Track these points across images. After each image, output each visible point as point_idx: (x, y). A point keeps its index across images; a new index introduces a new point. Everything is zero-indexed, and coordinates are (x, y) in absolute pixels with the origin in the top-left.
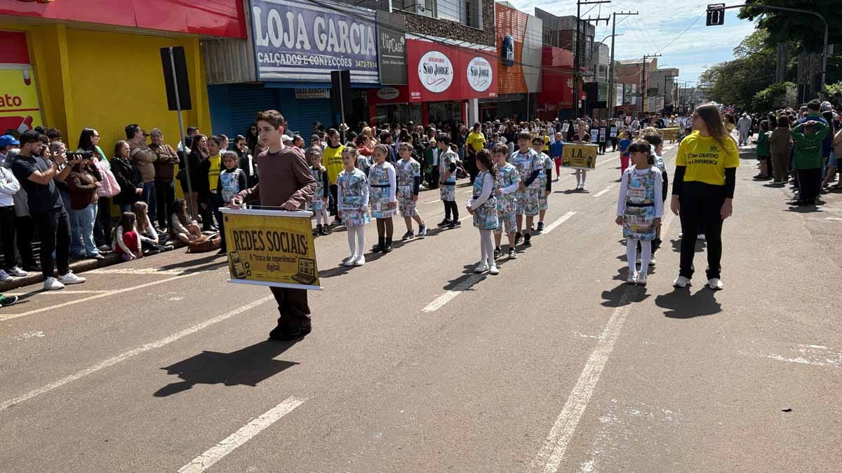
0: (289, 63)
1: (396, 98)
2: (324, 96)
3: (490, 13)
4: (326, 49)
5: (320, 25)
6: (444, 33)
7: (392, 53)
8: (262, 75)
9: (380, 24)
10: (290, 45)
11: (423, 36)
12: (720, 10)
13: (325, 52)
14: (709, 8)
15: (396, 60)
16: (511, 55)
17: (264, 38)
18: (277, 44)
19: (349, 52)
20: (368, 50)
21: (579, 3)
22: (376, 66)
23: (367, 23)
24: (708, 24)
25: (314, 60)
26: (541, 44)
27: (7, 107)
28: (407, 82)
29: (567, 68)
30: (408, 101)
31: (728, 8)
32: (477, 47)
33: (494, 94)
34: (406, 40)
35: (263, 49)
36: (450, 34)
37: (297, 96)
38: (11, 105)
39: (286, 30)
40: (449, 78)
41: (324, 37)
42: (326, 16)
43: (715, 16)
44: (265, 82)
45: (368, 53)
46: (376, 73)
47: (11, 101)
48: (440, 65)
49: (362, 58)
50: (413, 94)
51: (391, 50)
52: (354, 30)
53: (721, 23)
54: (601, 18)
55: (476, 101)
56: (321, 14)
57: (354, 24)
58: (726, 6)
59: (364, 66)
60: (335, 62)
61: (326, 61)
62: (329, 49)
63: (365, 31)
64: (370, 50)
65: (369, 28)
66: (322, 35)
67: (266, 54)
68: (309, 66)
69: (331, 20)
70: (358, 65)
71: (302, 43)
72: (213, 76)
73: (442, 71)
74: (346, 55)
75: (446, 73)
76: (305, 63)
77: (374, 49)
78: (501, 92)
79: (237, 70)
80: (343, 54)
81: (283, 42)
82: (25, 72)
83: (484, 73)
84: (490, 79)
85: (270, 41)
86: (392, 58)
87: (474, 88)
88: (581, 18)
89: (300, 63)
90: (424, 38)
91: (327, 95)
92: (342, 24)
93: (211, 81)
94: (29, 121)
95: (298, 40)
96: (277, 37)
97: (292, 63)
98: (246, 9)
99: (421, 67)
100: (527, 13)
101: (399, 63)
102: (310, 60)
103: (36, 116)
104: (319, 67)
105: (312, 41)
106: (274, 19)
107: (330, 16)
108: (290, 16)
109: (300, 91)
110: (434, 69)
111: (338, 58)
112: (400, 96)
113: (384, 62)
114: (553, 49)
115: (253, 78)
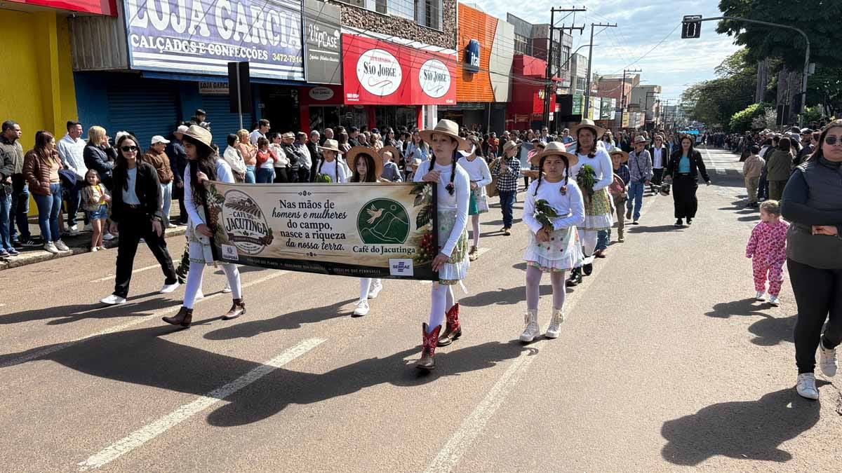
0: (178, 51)
1: (331, 99)
3: (452, 13)
4: (232, 37)
5: (224, 9)
6: (394, 31)
7: (322, 48)
8: (136, 64)
9: (307, 14)
10: (179, 29)
11: (362, 31)
12: (697, 22)
13: (231, 41)
14: (685, 19)
15: (328, 56)
16: (476, 61)
17: (141, 18)
18: (161, 26)
19: (264, 42)
20: (292, 43)
21: (553, 10)
22: (301, 61)
23: (289, 13)
24: (684, 36)
25: (216, 49)
26: (513, 51)
28: (342, 82)
29: (538, 78)
30: (343, 103)
31: (705, 20)
32: (433, 49)
33: (451, 101)
34: (342, 35)
35: (139, 31)
36: (402, 33)
37: (201, 91)
39: (174, 11)
40: (396, 81)
41: (229, 24)
43: (691, 28)
44: (142, 71)
45: (290, 46)
46: (300, 69)
48: (384, 65)
49: (283, 51)
50: (349, 95)
51: (321, 44)
52: (273, 19)
53: (697, 36)
54: (575, 27)
55: (434, 108)
57: (273, 11)
58: (703, 18)
59: (285, 60)
60: (244, 53)
61: (231, 52)
62: (237, 37)
63: (288, 22)
64: (294, 44)
65: (294, 19)
66: (227, 21)
67: (143, 37)
68: (207, 56)
69: (240, 4)
70: (277, 58)
71: (197, 28)
72: (81, 60)
73: (389, 72)
74: (260, 47)
75: (393, 74)
76: (201, 51)
77: (299, 42)
78: (460, 100)
79: (107, 55)
80: (255, 45)
81: (170, 26)
83: (440, 78)
85: (149, 22)
86: (323, 54)
87: (427, 92)
88: (555, 26)
89: (193, 52)
90: (363, 33)
92: (255, 10)
93: (78, 67)
95: (193, 24)
96: (160, 18)
97: (182, 50)
99: (360, 66)
100: (497, 17)
101: (331, 60)
102: (209, 49)
104: (221, 57)
105: (213, 26)
109: (205, 85)
111: (248, 49)
112: (334, 97)
113: (313, 58)
114: (526, 57)
115: (125, 65)
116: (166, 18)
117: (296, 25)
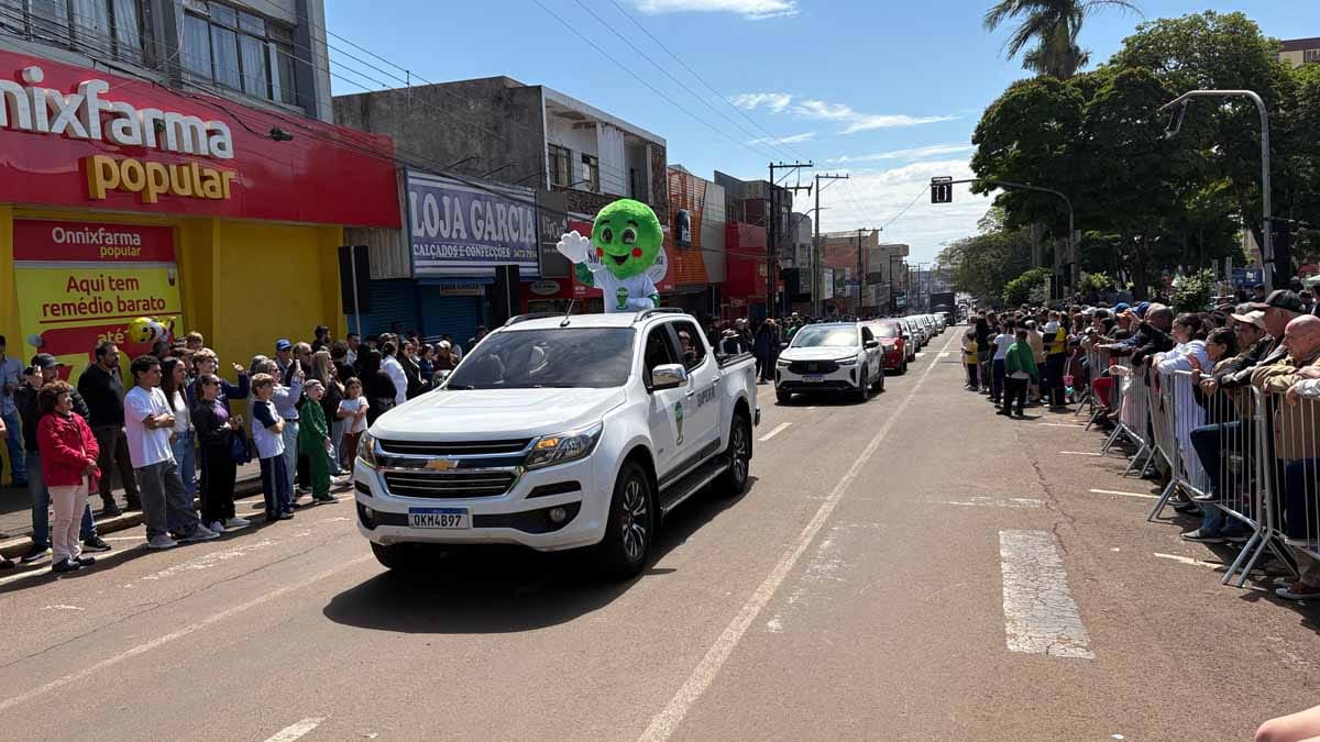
0: (444, 255)
1: (559, 292)
2: (478, 294)
3: (662, 183)
4: (483, 237)
5: (477, 209)
7: (553, 240)
8: (417, 271)
9: (540, 207)
10: (446, 234)
11: (586, 217)
12: (947, 184)
13: (482, 241)
14: (934, 182)
16: (687, 235)
17: (420, 227)
18: (433, 233)
19: (507, 240)
20: (529, 237)
21: (772, 167)
22: (536, 256)
23: (525, 206)
24: (934, 201)
25: (474, 251)
26: (723, 220)
27: (151, 311)
28: (570, 274)
29: (757, 250)
30: (572, 297)
31: (956, 182)
33: (670, 287)
34: (568, 223)
35: (420, 241)
38: (155, 309)
39: (442, 217)
41: (481, 223)
42: (483, 198)
43: (941, 191)
44: (421, 279)
45: (527, 240)
46: (536, 264)
47: (155, 304)
49: (522, 246)
50: (577, 289)
51: (552, 235)
52: (513, 215)
53: (949, 200)
54: (800, 186)
56: (478, 197)
57: (512, 207)
58: (954, 180)
59: (523, 256)
60: (492, 252)
61: (483, 252)
62: (486, 238)
63: (525, 215)
64: (530, 237)
65: (529, 212)
66: (480, 221)
67: (421, 246)
68: (466, 258)
69: (488, 203)
70: (517, 255)
71: (458, 231)
74: (504, 244)
76: (461, 254)
77: (534, 235)
78: (679, 283)
79: (386, 264)
80: (501, 243)
81: (439, 232)
82: (171, 271)
84: (664, 267)
85: (426, 231)
88: (776, 185)
89: (456, 255)
90: (586, 220)
91: (481, 291)
92: (500, 207)
95: (455, 229)
96: (433, 226)
97: (448, 255)
98: (401, 195)
100: (705, 178)
102: (467, 251)
103: (178, 319)
104: (474, 259)
105: (469, 228)
106: (430, 205)
107: (487, 199)
108: (446, 200)
109: (447, 287)
111: (496, 248)
112: (560, 290)
113: (546, 251)
114: (739, 224)
115: (407, 274)
116: (436, 227)
117: (530, 219)
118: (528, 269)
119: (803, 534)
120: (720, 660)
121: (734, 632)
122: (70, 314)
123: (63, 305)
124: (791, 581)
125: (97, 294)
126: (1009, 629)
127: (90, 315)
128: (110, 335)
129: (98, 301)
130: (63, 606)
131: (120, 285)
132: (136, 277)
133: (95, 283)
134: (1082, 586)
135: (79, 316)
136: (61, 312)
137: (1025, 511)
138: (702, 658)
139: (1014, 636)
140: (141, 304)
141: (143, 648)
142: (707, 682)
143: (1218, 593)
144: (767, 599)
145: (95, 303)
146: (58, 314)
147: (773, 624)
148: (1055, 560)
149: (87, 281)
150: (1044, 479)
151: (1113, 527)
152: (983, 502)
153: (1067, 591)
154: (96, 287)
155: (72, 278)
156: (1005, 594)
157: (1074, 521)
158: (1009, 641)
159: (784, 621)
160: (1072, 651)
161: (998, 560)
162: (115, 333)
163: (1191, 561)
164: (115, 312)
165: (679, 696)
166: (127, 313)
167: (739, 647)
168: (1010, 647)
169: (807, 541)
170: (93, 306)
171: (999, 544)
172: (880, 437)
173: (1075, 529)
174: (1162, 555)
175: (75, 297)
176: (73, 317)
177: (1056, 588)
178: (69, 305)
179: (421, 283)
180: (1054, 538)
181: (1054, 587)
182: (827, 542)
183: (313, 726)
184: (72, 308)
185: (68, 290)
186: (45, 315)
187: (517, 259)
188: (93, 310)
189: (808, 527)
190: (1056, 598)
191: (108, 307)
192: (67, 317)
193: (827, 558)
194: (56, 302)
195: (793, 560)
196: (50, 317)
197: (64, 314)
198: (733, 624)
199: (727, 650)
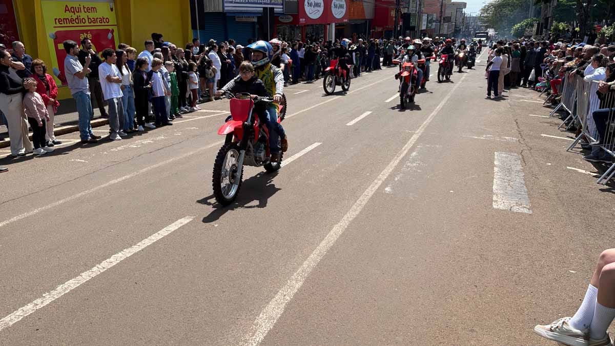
0: (239, 1)
1: (291, 22)
8: (226, 8)
22: (282, 2)
27: (103, 24)
28: (298, 13)
29: (391, 3)
30: (298, 24)
33: (346, 20)
37: (237, 20)
38: (105, 23)
40: (321, 9)
46: (281, 7)
47: (105, 20)
48: (316, 1)
50: (301, 20)
55: (334, 24)
60: (261, 0)
68: (249, 3)
70: (273, 1)
73: (318, 5)
75: (320, 6)
76: (246, 1)
78: (351, 19)
79: (211, 5)
82: (111, 4)
83: (341, 6)
84: (344, 10)
87: (334, 15)
89: (244, 1)
91: (255, 20)
94: (112, 31)
99: (306, 3)
103: (115, 28)
104: (252, 3)
109: (238, 17)
110: (313, 4)
112: (293, 20)
115: (221, 10)
118: (278, 9)
119: (403, 149)
120: (364, 203)
121: (370, 191)
122: (67, 23)
123: (64, 19)
124: (397, 170)
125: (77, 14)
126: (495, 198)
127: (76, 24)
128: (85, 35)
129: (79, 18)
130: (79, 160)
131: (88, 10)
132: (96, 6)
133: (77, 8)
134: (531, 180)
135: (71, 25)
136: (63, 22)
137: (507, 143)
138: (356, 202)
139: (496, 201)
140: (98, 20)
141: (116, 181)
142: (357, 213)
143: (594, 187)
144: (386, 178)
145: (78, 18)
146: (62, 24)
147: (388, 189)
148: (519, 168)
149: (73, 8)
150: (519, 128)
151: (550, 153)
152: (489, 137)
153: (523, 182)
154: (77, 10)
155: (66, 6)
156: (494, 182)
157: (531, 149)
158: (494, 203)
159: (393, 188)
160: (522, 209)
161: (493, 166)
162: (88, 34)
163: (584, 171)
164: (87, 24)
165: (345, 217)
166: (92, 24)
167: (372, 198)
168: (494, 206)
169: (405, 152)
170: (77, 20)
171: (494, 158)
172: (443, 103)
173: (531, 153)
174: (570, 168)
175: (68, 15)
176: (68, 25)
177: (519, 180)
178: (66, 19)
179: (227, 15)
180: (520, 156)
181: (518, 180)
182: (415, 153)
183: (191, 220)
184: (67, 20)
185: (65, 12)
186: (56, 23)
187: (273, 4)
188: (77, 22)
189: (406, 145)
190: (517, 185)
191: (84, 20)
192: (65, 25)
193: (414, 160)
194: (60, 18)
195: (398, 161)
196: (58, 25)
197: (64, 23)
198: (369, 188)
199: (366, 199)
